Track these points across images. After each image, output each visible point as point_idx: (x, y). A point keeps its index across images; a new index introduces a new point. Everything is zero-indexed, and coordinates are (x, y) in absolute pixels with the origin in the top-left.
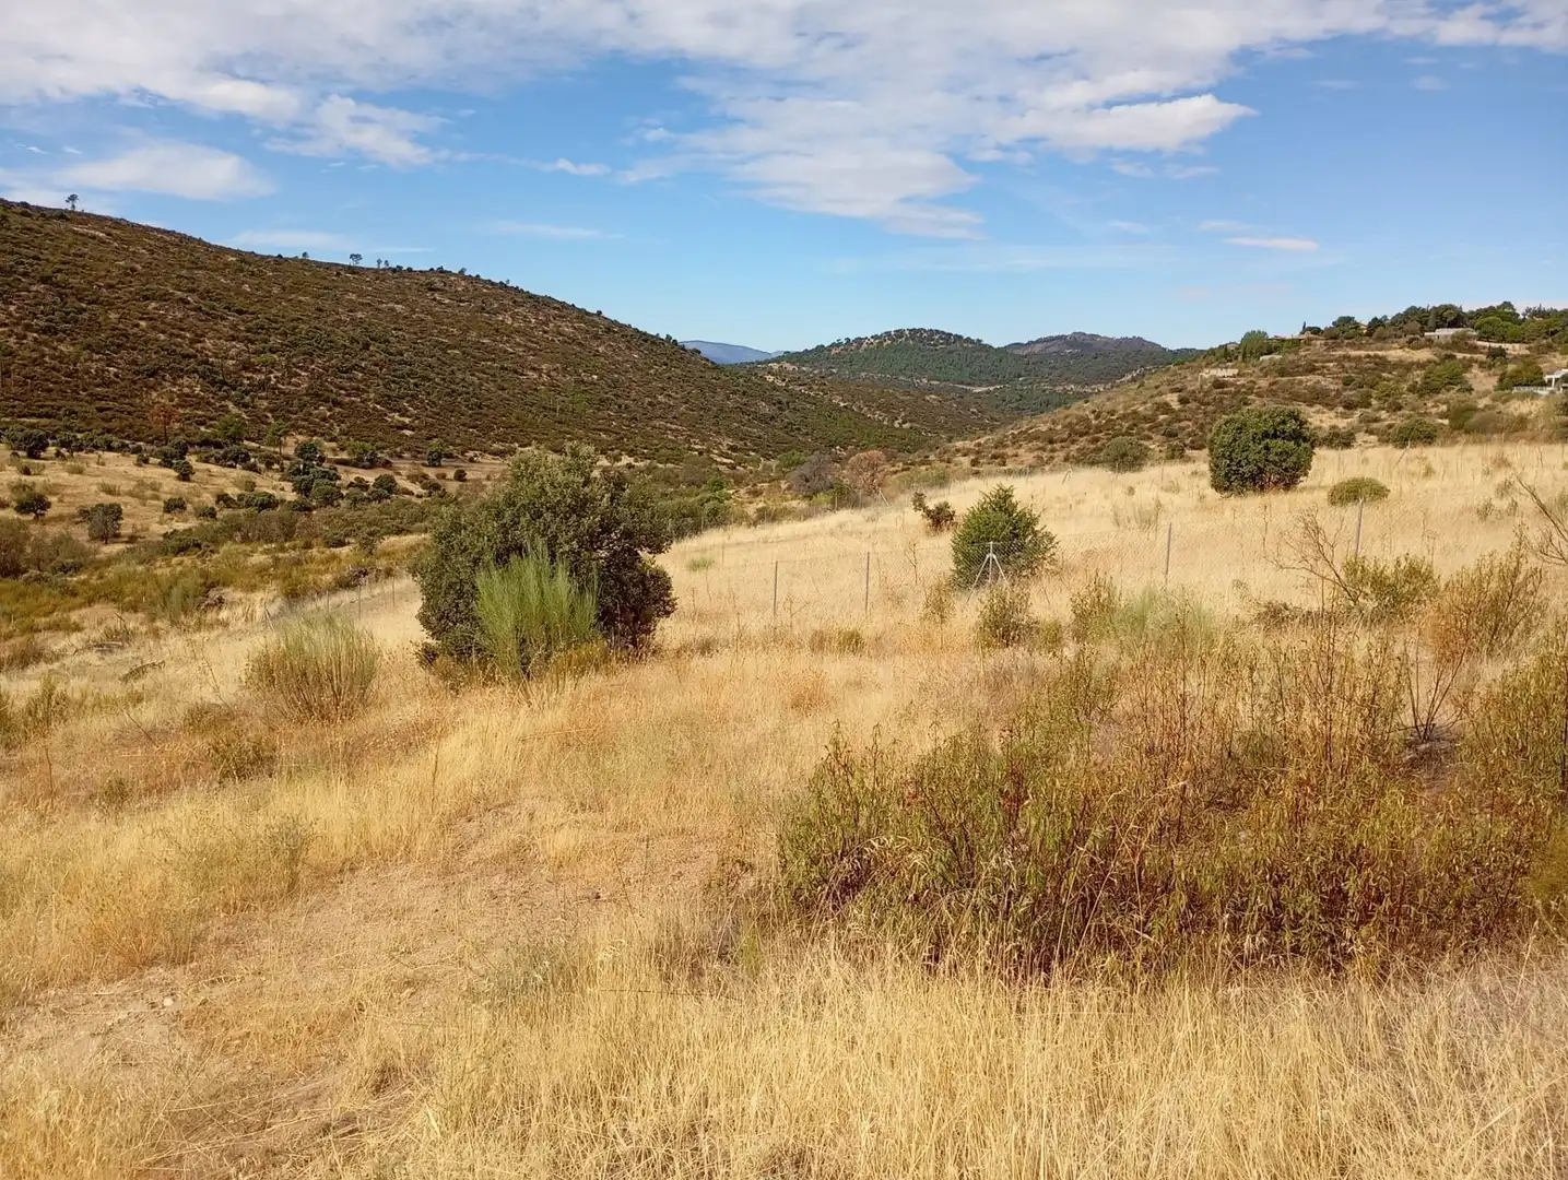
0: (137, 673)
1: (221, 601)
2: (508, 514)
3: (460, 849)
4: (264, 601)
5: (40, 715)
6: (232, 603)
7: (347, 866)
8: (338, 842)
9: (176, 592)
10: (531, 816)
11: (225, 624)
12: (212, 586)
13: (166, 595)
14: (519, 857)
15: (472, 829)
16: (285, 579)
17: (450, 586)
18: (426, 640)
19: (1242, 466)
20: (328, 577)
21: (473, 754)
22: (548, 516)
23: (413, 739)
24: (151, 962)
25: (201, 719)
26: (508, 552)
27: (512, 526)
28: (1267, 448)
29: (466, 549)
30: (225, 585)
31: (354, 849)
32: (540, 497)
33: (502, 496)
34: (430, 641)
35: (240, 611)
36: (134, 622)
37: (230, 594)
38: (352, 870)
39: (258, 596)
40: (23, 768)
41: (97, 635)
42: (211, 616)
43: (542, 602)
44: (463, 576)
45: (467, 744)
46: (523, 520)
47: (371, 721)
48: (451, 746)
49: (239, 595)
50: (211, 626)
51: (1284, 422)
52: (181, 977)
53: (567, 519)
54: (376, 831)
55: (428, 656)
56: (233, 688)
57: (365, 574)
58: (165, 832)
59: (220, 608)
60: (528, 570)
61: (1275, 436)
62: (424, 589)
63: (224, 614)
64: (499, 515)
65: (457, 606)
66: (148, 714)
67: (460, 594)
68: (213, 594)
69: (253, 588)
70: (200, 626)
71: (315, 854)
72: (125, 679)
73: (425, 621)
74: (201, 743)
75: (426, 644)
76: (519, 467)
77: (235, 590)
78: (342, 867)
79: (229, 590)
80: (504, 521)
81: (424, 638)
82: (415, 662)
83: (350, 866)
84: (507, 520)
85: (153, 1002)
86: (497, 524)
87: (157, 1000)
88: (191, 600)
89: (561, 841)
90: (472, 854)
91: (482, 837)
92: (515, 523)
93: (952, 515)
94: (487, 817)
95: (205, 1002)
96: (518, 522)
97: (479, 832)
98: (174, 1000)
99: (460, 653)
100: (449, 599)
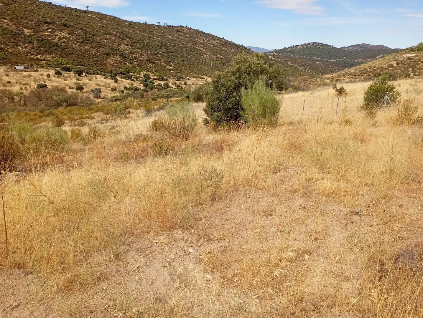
0: (113, 128)
1: (129, 112)
2: (237, 74)
4: (141, 112)
5: (92, 135)
6: (133, 113)
9: (118, 108)
11: (131, 118)
12: (127, 108)
13: (116, 110)
16: (145, 107)
17: (217, 99)
18: (206, 117)
20: (156, 107)
24: (174, 227)
27: (238, 78)
30: (130, 108)
34: (207, 117)
35: (135, 114)
36: (108, 116)
37: (132, 110)
39: (139, 111)
41: (99, 119)
42: (128, 116)
44: (223, 95)
49: (134, 111)
50: (128, 118)
55: (206, 122)
56: (146, 130)
59: (129, 114)
63: (131, 115)
65: (220, 105)
67: (221, 101)
68: (127, 110)
69: (137, 109)
70: (125, 118)
72: (110, 129)
73: (205, 110)
75: (206, 119)
76: (239, 60)
77: (133, 109)
78: (232, 189)
79: (131, 109)
80: (236, 77)
81: (205, 116)
82: (202, 124)
83: (235, 189)
84: (237, 76)
85: (183, 249)
86: (234, 77)
87: (185, 249)
88: (122, 111)
89: (326, 185)
90: (283, 188)
91: (282, 181)
92: (240, 77)
93: (345, 91)
94: (281, 173)
95: (210, 252)
96: (241, 77)
97: (280, 178)
98: (194, 250)
99: (219, 121)
100: (217, 103)
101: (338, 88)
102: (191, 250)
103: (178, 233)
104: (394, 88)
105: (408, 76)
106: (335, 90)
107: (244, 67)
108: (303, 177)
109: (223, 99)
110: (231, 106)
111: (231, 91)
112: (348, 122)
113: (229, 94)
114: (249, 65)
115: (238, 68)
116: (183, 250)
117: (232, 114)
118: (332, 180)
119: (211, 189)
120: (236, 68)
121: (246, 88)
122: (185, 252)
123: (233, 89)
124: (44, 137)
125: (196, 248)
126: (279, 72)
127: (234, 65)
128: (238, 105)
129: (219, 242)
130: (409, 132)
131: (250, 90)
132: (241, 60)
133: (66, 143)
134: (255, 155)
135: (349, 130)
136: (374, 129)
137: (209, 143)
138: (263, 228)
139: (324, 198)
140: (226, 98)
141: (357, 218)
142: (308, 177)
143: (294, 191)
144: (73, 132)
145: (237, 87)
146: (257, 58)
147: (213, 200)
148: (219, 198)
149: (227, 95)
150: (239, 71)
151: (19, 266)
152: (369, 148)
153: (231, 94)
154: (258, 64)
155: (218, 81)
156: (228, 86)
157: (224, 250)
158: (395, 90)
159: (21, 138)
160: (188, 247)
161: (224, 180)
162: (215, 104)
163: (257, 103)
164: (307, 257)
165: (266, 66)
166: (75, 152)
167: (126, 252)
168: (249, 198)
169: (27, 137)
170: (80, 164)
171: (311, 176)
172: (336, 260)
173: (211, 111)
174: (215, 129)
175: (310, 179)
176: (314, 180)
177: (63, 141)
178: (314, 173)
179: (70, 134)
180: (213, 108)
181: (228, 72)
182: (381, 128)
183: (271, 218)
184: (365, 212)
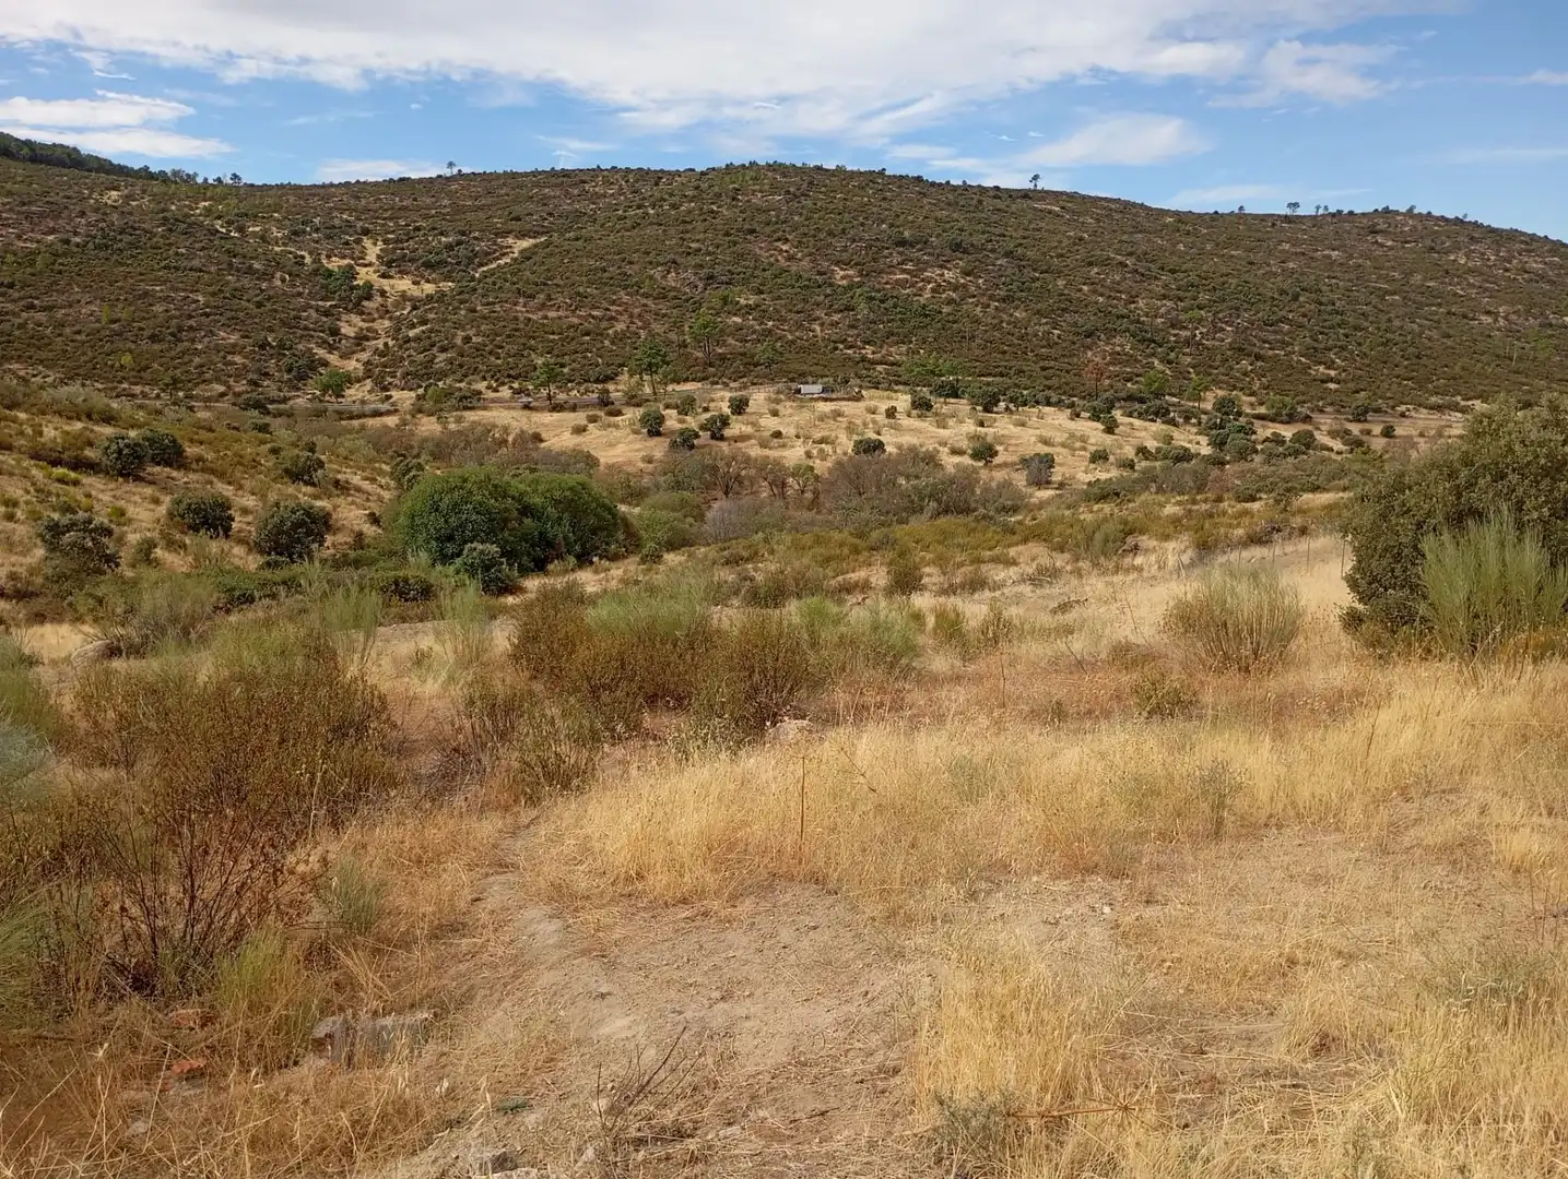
0: (1064, 607)
1: (1136, 547)
2: (1464, 473)
3: (1395, 829)
4: (1176, 550)
5: (991, 635)
6: (1147, 550)
7: (1274, 821)
8: (1264, 797)
9: (1098, 536)
10: (1483, 811)
11: (1139, 569)
12: (1131, 533)
13: (1090, 539)
14: (1464, 853)
15: (1410, 809)
16: (1197, 530)
17: (1386, 550)
18: (1352, 604)
20: (1240, 532)
21: (1410, 733)
22: (1514, 478)
23: (1340, 706)
24: (1091, 870)
25: (1125, 656)
26: (1462, 516)
27: (1467, 488)
29: (1409, 510)
30: (1142, 532)
31: (1280, 806)
32: (1506, 456)
33: (1458, 454)
34: (1360, 607)
35: (1153, 558)
36: (1061, 560)
37: (1146, 541)
38: (1279, 827)
39: (1171, 545)
40: (978, 679)
41: (1030, 570)
42: (1128, 560)
43: (1502, 575)
44: (1403, 540)
45: (1405, 720)
46: (1481, 482)
47: (1290, 679)
48: (1386, 717)
49: (1153, 543)
50: (1127, 571)
52: (1119, 890)
53: (1538, 482)
54: (1304, 793)
55: (1353, 621)
56: (1153, 631)
57: (1279, 531)
58: (1103, 756)
59: (1136, 554)
60: (1487, 537)
62: (1356, 550)
63: (1139, 560)
64: (1452, 475)
65: (1393, 571)
66: (1078, 644)
67: (1398, 558)
68: (1130, 540)
69: (1166, 538)
70: (1117, 569)
71: (1241, 803)
72: (1054, 612)
73: (1353, 583)
74: (1127, 679)
75: (1351, 608)
76: (1481, 422)
77: (1150, 538)
79: (1145, 538)
80: (1458, 482)
81: (1349, 601)
82: (1338, 625)
84: (1462, 480)
87: (1097, 906)
88: (1111, 544)
92: (1471, 485)
100: (1384, 563)
102: (1107, 910)
103: (1097, 881)
124: (863, 634)
133: (917, 656)
144: (941, 616)
150: (1469, 464)
151: (817, 879)
154: (1541, 444)
159: (812, 634)
160: (1104, 904)
166: (936, 680)
167: (989, 893)
169: (828, 634)
170: (940, 719)
173: (1368, 584)
177: (911, 649)
179: (931, 621)
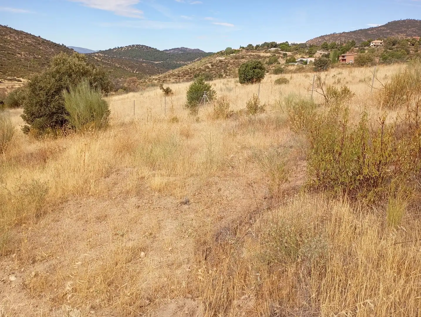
17: (37, 103)
18: (26, 125)
19: (247, 77)
27: (59, 81)
28: (254, 71)
44: (42, 99)
51: (258, 64)
52: (12, 262)
55: (26, 130)
61: (255, 68)
64: (54, 76)
65: (41, 110)
67: (41, 105)
73: (24, 117)
75: (26, 127)
76: (57, 61)
78: (60, 201)
80: (56, 79)
81: (24, 124)
82: (22, 132)
83: (64, 200)
85: (3, 279)
86: (54, 79)
87: (5, 278)
89: (157, 181)
90: (116, 190)
91: (115, 184)
92: (60, 79)
93: (171, 91)
94: (113, 176)
95: (36, 275)
96: (62, 79)
97: (113, 182)
98: (16, 277)
99: (42, 128)
100: (37, 108)
101: (165, 88)
102: (12, 278)
104: (210, 87)
105: (221, 76)
106: (162, 90)
107: (64, 69)
108: (135, 177)
109: (44, 103)
110: (54, 110)
111: (52, 94)
112: (175, 120)
113: (50, 97)
114: (70, 67)
115: (57, 69)
116: (2, 281)
117: (57, 120)
118: (162, 175)
119: (34, 205)
120: (54, 69)
121: (69, 92)
122: (4, 283)
123: (55, 92)
125: (18, 274)
126: (104, 73)
127: (53, 66)
128: (61, 109)
129: (47, 261)
130: (224, 125)
131: (72, 93)
132: (60, 61)
134: (84, 161)
135: (176, 127)
136: (197, 125)
137: (32, 154)
138: (97, 235)
139: (157, 194)
140: (47, 101)
141: (186, 207)
142: (140, 176)
143: (128, 192)
145: (58, 91)
146: (77, 59)
147: (38, 216)
148: (45, 213)
149: (47, 99)
150: (59, 73)
152: (194, 142)
153: (52, 98)
154: (80, 65)
155: (34, 84)
156: (48, 89)
157: (53, 269)
158: (211, 89)
160: (8, 275)
161: (51, 192)
162: (35, 109)
163: (82, 106)
164: (143, 254)
165: (89, 67)
168: (80, 207)
171: (143, 175)
172: (169, 250)
173: (30, 117)
174: (38, 136)
175: (143, 178)
176: (146, 178)
178: (146, 172)
180: (33, 114)
181: (46, 74)
182: (203, 123)
183: (105, 223)
184: (192, 201)
